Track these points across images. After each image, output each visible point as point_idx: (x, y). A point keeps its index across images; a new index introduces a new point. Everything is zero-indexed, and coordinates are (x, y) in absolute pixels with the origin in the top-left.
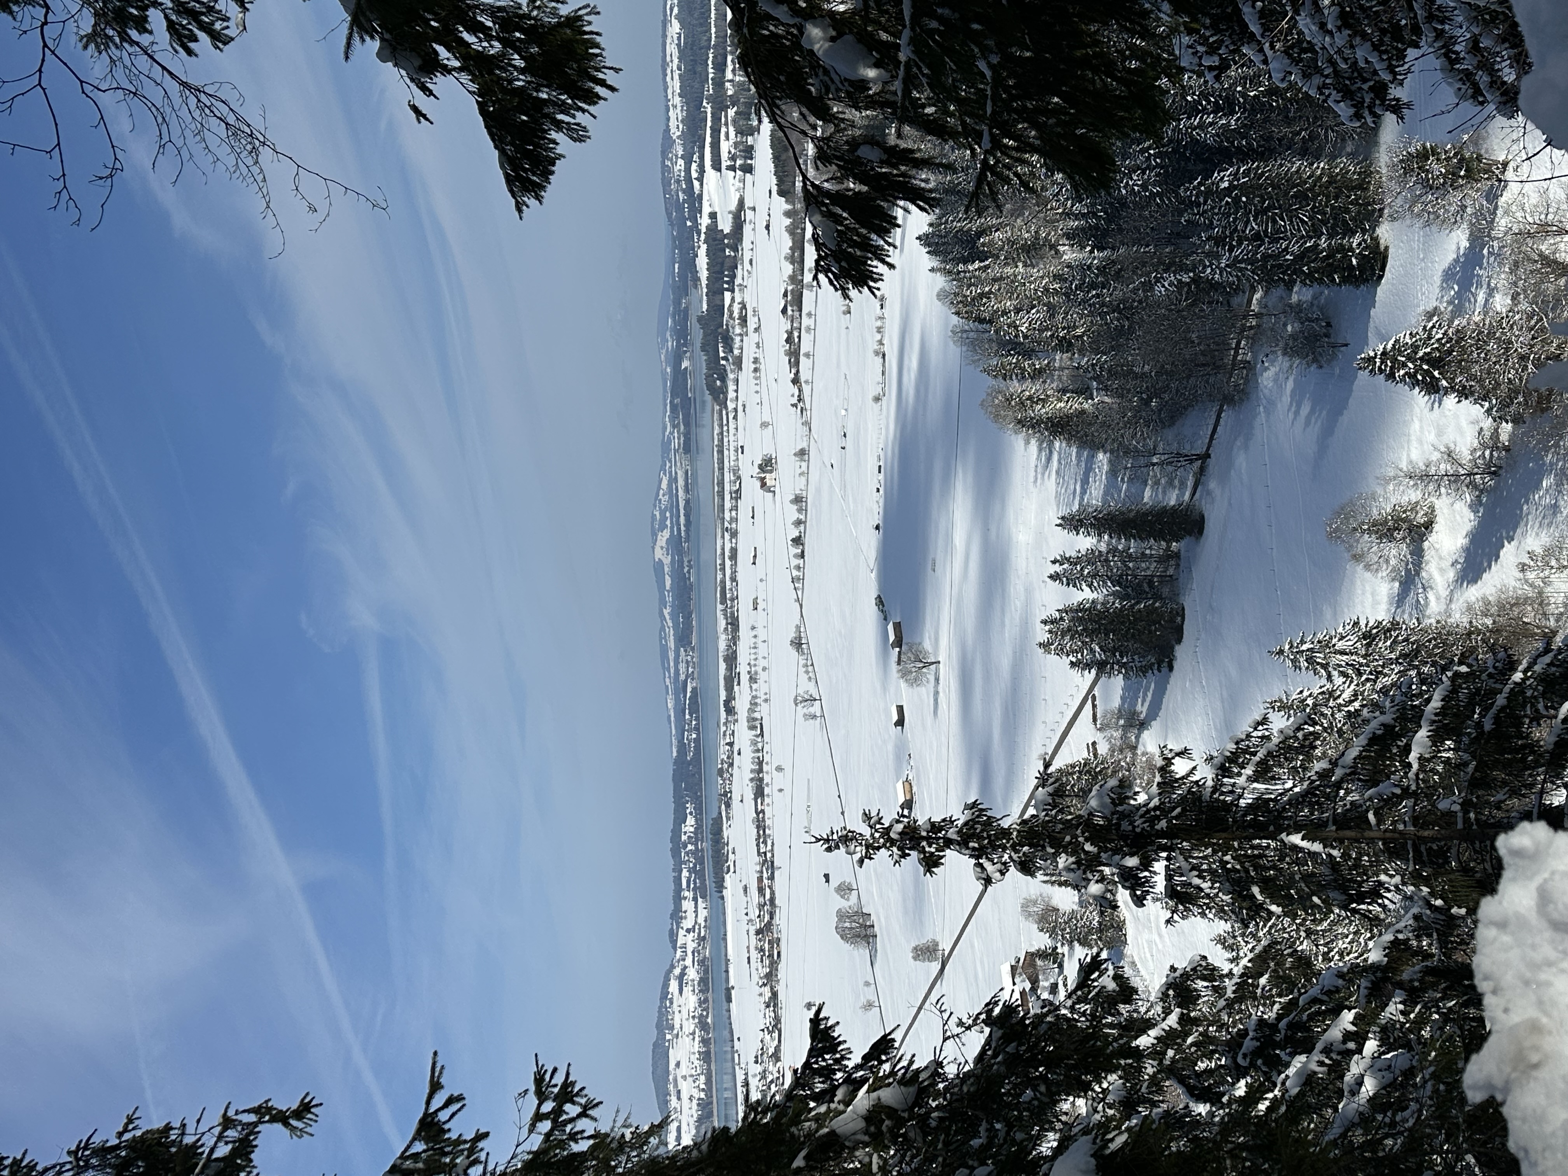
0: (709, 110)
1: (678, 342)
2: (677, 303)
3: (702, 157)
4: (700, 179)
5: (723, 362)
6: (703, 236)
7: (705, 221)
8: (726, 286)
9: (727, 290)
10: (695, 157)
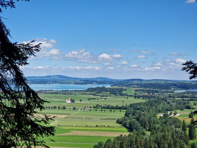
0: (147, 89)
1: (99, 82)
2: (108, 82)
3: (138, 87)
4: (133, 87)
5: (95, 91)
6: (121, 88)
7: (124, 88)
8: (111, 92)
9: (110, 93)
10: (138, 86)
